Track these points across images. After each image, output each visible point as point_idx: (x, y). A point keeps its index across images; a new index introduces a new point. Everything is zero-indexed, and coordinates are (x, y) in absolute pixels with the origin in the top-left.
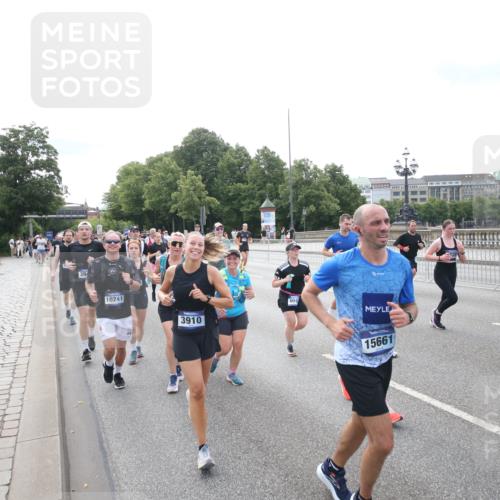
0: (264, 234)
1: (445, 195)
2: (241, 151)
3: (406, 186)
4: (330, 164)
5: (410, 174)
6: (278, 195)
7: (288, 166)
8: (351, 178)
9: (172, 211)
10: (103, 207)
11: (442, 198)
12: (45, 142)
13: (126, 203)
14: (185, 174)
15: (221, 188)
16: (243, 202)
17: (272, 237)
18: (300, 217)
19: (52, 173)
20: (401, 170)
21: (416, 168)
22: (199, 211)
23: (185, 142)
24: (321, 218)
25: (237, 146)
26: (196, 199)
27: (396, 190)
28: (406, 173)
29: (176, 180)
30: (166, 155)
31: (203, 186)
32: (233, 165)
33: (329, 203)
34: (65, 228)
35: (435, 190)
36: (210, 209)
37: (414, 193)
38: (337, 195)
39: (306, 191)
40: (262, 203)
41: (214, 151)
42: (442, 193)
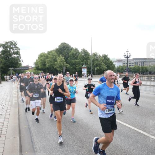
0: (83, 75)
1: (139, 64)
2: (76, 50)
3: (127, 61)
4: (104, 54)
5: (129, 58)
6: (87, 63)
7: (91, 55)
8: (110, 59)
9: (55, 68)
10: (33, 66)
11: (138, 65)
12: (16, 46)
13: (41, 65)
14: (59, 57)
15: (70, 61)
16: (77, 66)
17: (86, 76)
18: (94, 70)
19: (18, 56)
20: (126, 57)
21: (130, 56)
22: (63, 68)
23: (59, 47)
24: (101, 71)
25: (75, 48)
26: (62, 64)
27: (124, 63)
28: (127, 57)
29: (56, 58)
30: (53, 51)
31: (64, 60)
32: (74, 54)
33: (103, 66)
34: (22, 73)
35: (136, 63)
36: (67, 67)
37: (130, 63)
38: (106, 64)
39: (96, 62)
40: (83, 66)
41: (68, 50)
42: (138, 64)
